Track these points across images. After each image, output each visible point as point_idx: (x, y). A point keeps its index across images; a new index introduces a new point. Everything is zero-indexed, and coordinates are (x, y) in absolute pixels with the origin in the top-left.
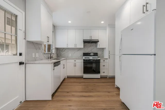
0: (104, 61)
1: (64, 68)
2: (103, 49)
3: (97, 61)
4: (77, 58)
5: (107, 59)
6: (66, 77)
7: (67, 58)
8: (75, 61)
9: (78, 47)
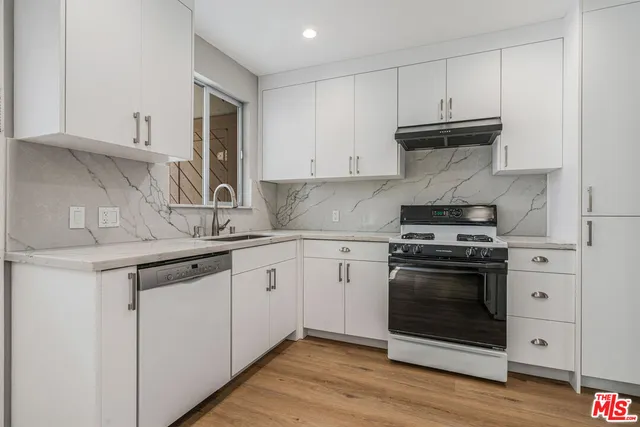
0: (544, 260)
1: (271, 288)
2: (539, 180)
3: (479, 260)
4: (358, 236)
5: (570, 248)
6: (300, 335)
7: (305, 234)
8: (348, 251)
9: (369, 170)
